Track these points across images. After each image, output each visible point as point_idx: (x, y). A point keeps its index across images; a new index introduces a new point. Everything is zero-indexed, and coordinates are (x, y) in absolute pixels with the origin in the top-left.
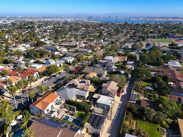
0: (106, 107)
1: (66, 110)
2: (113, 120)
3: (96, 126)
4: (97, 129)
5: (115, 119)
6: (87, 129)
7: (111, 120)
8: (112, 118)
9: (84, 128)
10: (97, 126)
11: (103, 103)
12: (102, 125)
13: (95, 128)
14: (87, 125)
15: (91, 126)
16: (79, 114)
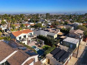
0: (71, 46)
1: (36, 42)
2: (79, 58)
3: (58, 58)
4: (59, 62)
5: (82, 57)
6: (49, 60)
7: (77, 57)
8: (79, 56)
9: (45, 58)
10: (60, 59)
11: (69, 41)
12: (65, 59)
13: (57, 60)
14: (49, 55)
15: (53, 57)
16: (45, 47)
